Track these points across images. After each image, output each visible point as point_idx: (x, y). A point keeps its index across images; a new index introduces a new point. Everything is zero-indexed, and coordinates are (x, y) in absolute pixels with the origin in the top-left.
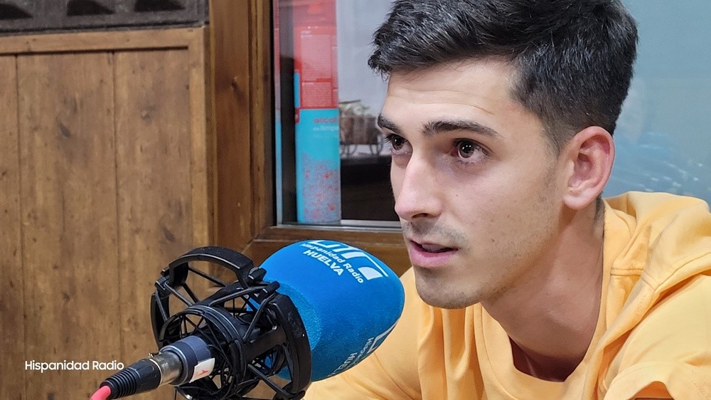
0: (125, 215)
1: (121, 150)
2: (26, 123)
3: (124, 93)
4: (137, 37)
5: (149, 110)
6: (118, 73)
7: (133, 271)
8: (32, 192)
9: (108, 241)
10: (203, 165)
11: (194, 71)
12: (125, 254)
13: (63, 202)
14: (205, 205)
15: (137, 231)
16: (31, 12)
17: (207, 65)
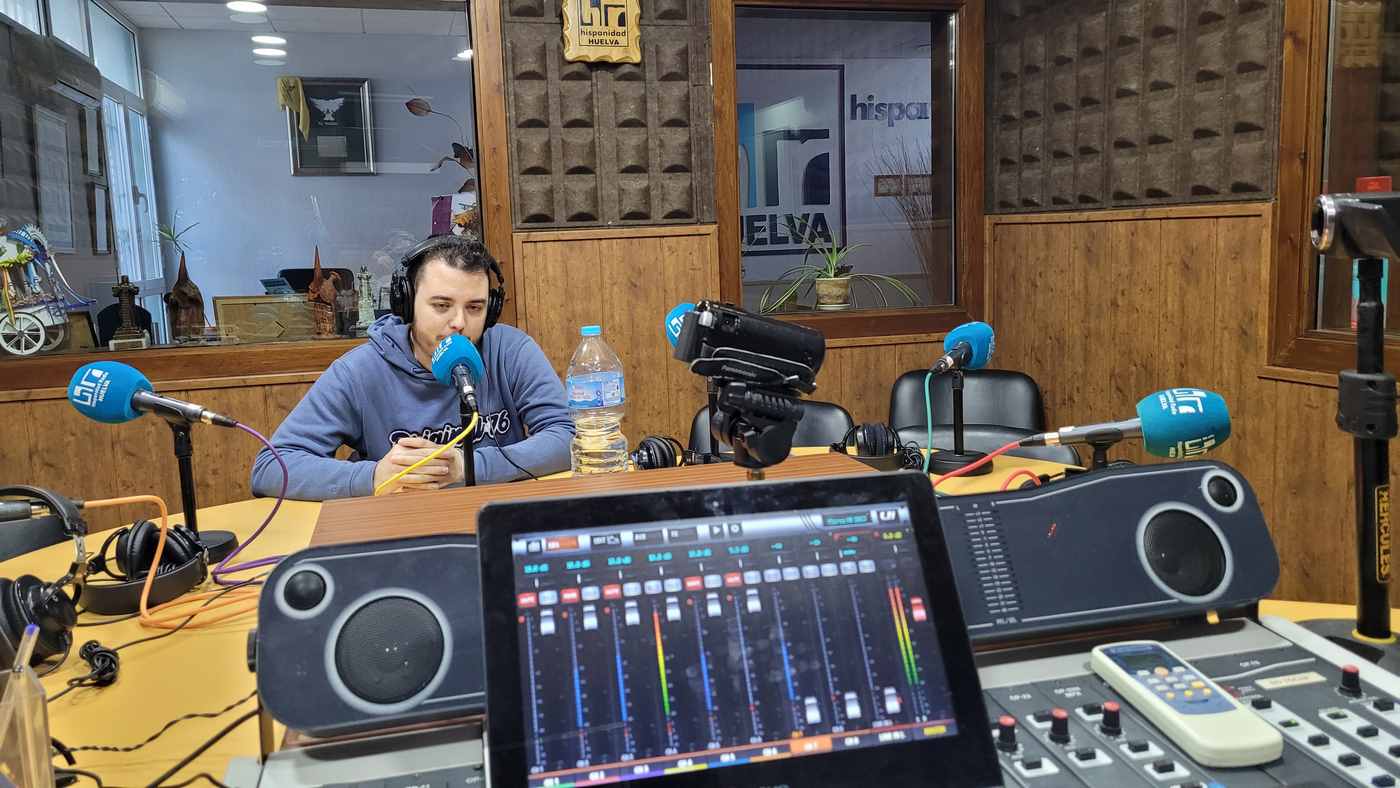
0: (1218, 319)
1: (1218, 278)
2: (1164, 261)
3: (1221, 244)
4: (1230, 209)
5: (1237, 254)
6: (1219, 231)
7: (1221, 353)
8: (1166, 300)
9: (1207, 333)
10: (1268, 291)
11: (1264, 230)
12: (1218, 342)
13: (1183, 309)
14: (1267, 315)
15: (1226, 328)
16: (1171, 193)
17: (1273, 225)
